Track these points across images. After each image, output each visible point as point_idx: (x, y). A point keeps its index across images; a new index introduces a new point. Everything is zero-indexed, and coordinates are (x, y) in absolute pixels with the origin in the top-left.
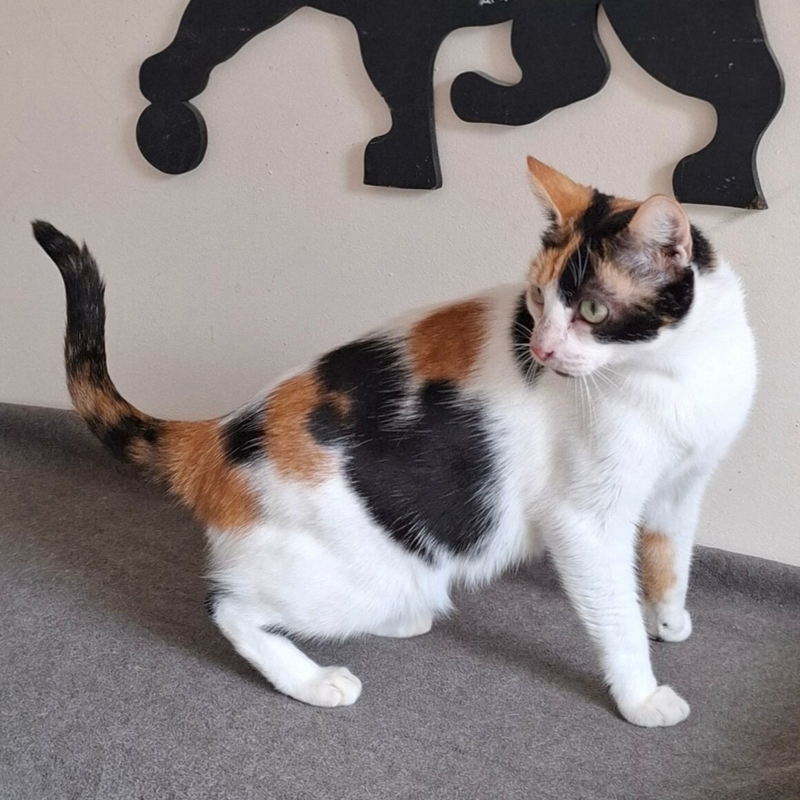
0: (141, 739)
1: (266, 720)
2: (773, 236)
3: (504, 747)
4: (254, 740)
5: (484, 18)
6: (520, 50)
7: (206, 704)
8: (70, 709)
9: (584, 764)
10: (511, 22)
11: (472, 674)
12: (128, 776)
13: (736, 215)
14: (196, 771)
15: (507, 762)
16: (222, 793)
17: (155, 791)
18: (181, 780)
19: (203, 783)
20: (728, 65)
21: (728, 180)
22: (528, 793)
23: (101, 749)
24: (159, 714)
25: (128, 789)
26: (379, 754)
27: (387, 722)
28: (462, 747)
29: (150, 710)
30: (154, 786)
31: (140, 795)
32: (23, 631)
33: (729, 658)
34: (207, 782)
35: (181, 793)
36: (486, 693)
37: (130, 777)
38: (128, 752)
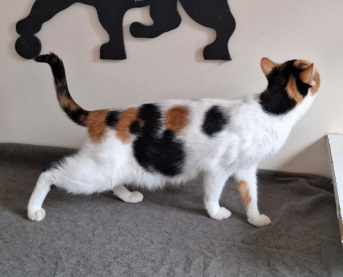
0: (67, 244)
1: (105, 232)
2: (234, 68)
3: (182, 230)
4: (104, 239)
5: (140, 5)
6: (153, 14)
7: (83, 230)
8: (39, 238)
9: (207, 232)
10: (149, 6)
11: (161, 211)
12: (70, 255)
13: (222, 63)
14: (91, 250)
15: (185, 234)
16: (103, 256)
17: (81, 258)
18: (88, 254)
19: (95, 254)
20: (219, 18)
21: (220, 52)
22: (196, 242)
23: (56, 249)
24: (69, 235)
25: (72, 259)
26: (145, 238)
27: (142, 228)
28: (169, 232)
29: (65, 235)
30: (80, 257)
31: (77, 260)
32: (8, 216)
33: (233, 197)
34: (96, 253)
35: (90, 258)
36: (168, 216)
37: (71, 255)
38: (66, 248)
